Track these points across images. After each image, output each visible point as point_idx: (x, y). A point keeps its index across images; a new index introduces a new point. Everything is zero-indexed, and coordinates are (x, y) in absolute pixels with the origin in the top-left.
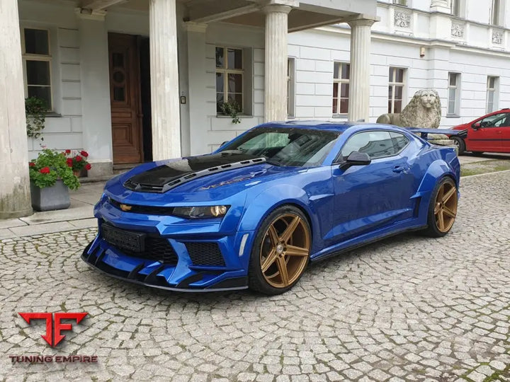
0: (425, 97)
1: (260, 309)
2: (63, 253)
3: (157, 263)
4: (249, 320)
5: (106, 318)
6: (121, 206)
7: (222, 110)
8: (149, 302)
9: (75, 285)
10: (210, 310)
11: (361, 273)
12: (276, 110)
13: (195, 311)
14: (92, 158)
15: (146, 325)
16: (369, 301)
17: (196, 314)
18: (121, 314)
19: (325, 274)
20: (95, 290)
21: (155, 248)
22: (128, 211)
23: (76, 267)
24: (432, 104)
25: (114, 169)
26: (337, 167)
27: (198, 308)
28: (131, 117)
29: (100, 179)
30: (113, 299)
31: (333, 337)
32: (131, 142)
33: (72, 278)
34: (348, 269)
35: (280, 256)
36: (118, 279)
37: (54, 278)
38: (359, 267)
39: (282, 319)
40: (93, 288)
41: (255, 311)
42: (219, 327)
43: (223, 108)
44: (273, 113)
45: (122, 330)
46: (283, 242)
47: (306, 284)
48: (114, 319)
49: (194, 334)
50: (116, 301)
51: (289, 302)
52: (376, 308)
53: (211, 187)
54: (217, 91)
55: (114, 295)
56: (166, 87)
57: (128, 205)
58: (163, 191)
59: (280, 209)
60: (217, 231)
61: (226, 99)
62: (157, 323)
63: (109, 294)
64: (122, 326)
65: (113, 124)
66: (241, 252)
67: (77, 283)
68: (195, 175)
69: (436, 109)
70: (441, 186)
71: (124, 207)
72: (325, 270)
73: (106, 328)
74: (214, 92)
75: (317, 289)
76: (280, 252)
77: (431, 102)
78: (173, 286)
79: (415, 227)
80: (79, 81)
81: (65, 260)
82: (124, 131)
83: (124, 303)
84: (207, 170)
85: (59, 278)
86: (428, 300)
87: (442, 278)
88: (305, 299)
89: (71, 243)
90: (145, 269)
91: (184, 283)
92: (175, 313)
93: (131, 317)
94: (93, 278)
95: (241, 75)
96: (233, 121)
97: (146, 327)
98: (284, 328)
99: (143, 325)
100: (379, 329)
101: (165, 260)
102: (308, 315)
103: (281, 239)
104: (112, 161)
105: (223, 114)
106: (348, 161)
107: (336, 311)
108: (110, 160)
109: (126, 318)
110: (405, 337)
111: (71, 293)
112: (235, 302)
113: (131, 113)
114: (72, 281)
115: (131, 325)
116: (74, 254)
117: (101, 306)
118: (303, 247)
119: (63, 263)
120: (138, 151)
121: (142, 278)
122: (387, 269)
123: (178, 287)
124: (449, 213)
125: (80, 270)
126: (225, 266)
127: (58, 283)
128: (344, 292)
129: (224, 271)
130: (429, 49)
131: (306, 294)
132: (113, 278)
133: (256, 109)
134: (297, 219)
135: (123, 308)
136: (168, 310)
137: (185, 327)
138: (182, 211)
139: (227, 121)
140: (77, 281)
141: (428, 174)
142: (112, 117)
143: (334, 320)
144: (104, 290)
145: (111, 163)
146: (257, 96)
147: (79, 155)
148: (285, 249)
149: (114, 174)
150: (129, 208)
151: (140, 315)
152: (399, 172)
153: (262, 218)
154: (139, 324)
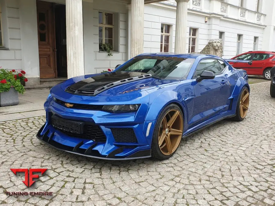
0: (215, 43)
1: (159, 170)
2: (21, 133)
3: (91, 141)
4: (155, 177)
5: (61, 179)
6: (66, 104)
7: (102, 48)
8: (87, 166)
9: (35, 155)
10: (128, 171)
11: (209, 144)
12: (138, 48)
13: (119, 172)
14: (28, 75)
15: (90, 183)
16: (223, 162)
17: (120, 174)
18: (71, 175)
19: (188, 145)
20: (49, 159)
21: (89, 132)
22: (71, 107)
23: (32, 143)
24: (219, 47)
25: (40, 82)
26: (195, 80)
27: (120, 170)
28: (50, 51)
29: (32, 87)
30: (62, 164)
31: (213, 188)
32: (50, 66)
33: (31, 150)
34: (200, 141)
35: (167, 135)
36: (61, 151)
37: (19, 151)
38: (206, 140)
39: (176, 176)
40: (47, 157)
41: (156, 171)
42: (138, 183)
43: (102, 47)
44: (136, 50)
45: (74, 188)
46: (169, 127)
47: (180, 152)
48: (67, 179)
49: (124, 189)
50: (65, 167)
51: (175, 164)
52: (228, 167)
53: (125, 93)
54: (99, 37)
55: (62, 162)
56: (76, 32)
57: (71, 104)
58: (94, 95)
59: (169, 106)
60: (133, 120)
61: (104, 42)
62: (96, 181)
63: (58, 161)
64: (74, 185)
65: (40, 55)
66: (147, 134)
67: (35, 154)
68: (113, 84)
69: (220, 50)
70: (243, 92)
71: (68, 105)
72: (187, 142)
73: (63, 187)
74: (97, 38)
75: (188, 155)
76: (167, 133)
77: (218, 46)
78: (105, 156)
79: (230, 116)
80: (19, 29)
81: (24, 138)
82: (46, 59)
83: (71, 168)
84: (119, 81)
85: (23, 151)
86: (256, 161)
87: (256, 146)
88: (184, 162)
89: (25, 127)
90: (83, 145)
91: (112, 154)
92: (106, 174)
93: (78, 178)
94: (45, 150)
95: (112, 28)
96: (109, 55)
97: (90, 185)
98: (179, 182)
99: (88, 183)
100: (238, 181)
101: (96, 139)
102: (190, 173)
103: (168, 125)
104: (39, 77)
105: (103, 50)
106: (201, 76)
107: (206, 169)
108: (38, 76)
109: (75, 178)
110: (257, 187)
111: (33, 161)
112: (141, 165)
113: (50, 49)
114: (31, 152)
115: (79, 183)
116: (28, 134)
117: (55, 170)
118: (179, 130)
119: (22, 140)
120: (54, 71)
121: (82, 151)
122: (222, 141)
123: (108, 157)
124: (245, 107)
125: (35, 145)
126: (137, 142)
127: (22, 154)
128: (205, 157)
129: (136, 146)
130: (209, 18)
131: (183, 159)
132: (58, 151)
133: (121, 48)
134: (178, 113)
135: (70, 171)
136: (100, 172)
137: (116, 184)
138: (108, 108)
139: (105, 54)
140: (35, 152)
141: (236, 86)
142: (39, 51)
143: (208, 176)
144: (54, 158)
145: (39, 78)
146: (121, 41)
147: (20, 73)
148: (169, 131)
149: (41, 84)
150: (72, 105)
151: (83, 175)
152: (224, 83)
153: (159, 112)
154: (85, 183)
